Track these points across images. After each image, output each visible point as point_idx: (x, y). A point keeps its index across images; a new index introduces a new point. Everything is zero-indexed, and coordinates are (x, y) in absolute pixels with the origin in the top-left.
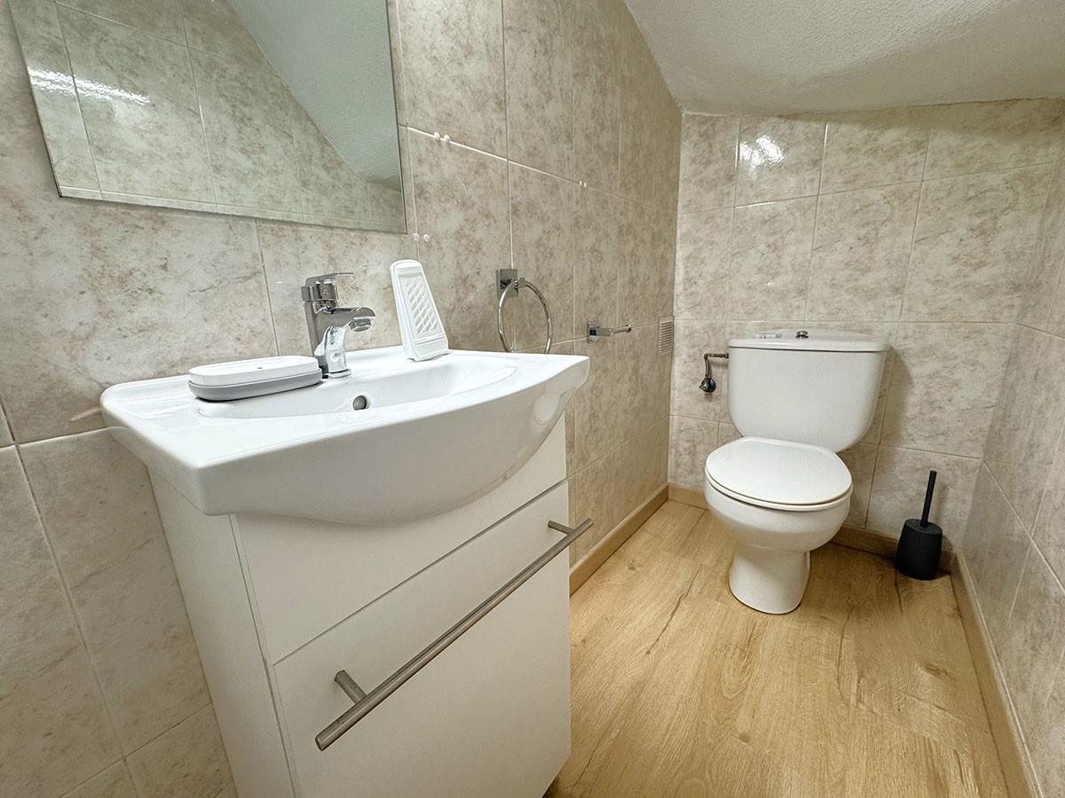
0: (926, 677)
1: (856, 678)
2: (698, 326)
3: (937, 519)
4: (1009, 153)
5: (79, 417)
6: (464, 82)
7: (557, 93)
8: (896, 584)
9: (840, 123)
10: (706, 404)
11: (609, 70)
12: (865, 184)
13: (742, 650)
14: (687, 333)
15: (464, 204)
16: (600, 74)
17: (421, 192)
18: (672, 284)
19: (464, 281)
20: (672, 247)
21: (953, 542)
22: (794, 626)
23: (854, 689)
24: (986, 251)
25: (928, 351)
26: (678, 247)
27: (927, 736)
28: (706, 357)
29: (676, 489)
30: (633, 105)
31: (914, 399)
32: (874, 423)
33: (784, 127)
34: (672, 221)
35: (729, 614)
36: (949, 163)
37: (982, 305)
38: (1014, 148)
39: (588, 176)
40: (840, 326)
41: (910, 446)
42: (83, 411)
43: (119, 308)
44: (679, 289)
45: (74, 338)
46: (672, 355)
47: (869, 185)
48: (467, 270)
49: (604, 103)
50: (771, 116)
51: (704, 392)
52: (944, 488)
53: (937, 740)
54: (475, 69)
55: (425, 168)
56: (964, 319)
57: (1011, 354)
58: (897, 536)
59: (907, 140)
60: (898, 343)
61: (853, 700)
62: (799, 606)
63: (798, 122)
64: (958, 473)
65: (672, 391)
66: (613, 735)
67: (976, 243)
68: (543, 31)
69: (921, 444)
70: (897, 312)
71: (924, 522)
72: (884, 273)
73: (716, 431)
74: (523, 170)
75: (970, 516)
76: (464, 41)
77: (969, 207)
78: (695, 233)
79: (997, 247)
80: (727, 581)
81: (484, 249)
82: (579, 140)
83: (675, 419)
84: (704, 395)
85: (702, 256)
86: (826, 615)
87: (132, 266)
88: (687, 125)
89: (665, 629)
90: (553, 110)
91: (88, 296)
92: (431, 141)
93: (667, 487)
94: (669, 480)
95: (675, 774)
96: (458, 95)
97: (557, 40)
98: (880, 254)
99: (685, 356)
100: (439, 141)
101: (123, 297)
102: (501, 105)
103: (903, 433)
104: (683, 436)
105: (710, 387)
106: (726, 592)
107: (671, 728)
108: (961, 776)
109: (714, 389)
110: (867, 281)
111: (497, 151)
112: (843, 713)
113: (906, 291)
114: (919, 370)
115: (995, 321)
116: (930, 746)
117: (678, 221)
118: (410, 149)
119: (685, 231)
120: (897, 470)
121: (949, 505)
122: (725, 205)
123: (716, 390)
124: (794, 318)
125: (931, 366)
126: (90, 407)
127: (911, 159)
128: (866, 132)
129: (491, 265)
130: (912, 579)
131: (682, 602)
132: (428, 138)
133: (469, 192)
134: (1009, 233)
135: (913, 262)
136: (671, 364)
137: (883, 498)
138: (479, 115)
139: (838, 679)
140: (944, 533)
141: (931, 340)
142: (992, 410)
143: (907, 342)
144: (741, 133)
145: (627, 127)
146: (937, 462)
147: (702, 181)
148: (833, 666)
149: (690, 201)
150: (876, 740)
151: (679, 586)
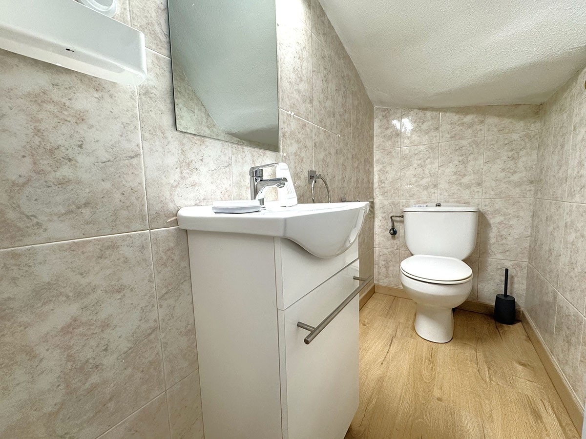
0: (520, 368)
1: (487, 369)
2: (386, 203)
3: (511, 293)
4: (520, 125)
5: (170, 220)
6: (299, 92)
7: (330, 97)
8: (496, 327)
9: (446, 112)
10: (392, 241)
11: (348, 88)
12: (460, 138)
13: (429, 360)
14: (381, 206)
15: (298, 141)
16: (344, 90)
17: (284, 136)
18: (373, 183)
19: (297, 174)
20: (372, 166)
21: (520, 305)
22: (452, 348)
23: (487, 375)
24: (516, 167)
25: (497, 212)
26: (374, 166)
27: (527, 393)
28: (391, 218)
29: (379, 286)
30: (356, 103)
31: (493, 234)
32: (476, 247)
33: (421, 114)
34: (372, 154)
35: (418, 345)
36: (495, 130)
37: (518, 190)
38: (522, 123)
39: (341, 132)
40: (455, 201)
41: (493, 258)
42: (170, 218)
43: (187, 176)
44: (376, 185)
45: (172, 187)
46: (374, 218)
47: (462, 138)
48: (298, 170)
49: (346, 102)
50: (415, 109)
51: (391, 235)
52: (512, 277)
53: (532, 395)
54: (303, 86)
55: (285, 126)
56: (511, 197)
57: (534, 212)
58: (494, 304)
59: (476, 120)
60: (483, 209)
61: (488, 379)
62: (452, 339)
63: (427, 112)
64: (518, 269)
65: (375, 235)
66: (374, 402)
67: (511, 164)
68: (325, 72)
69: (499, 256)
70: (480, 194)
71: (505, 295)
72: (472, 177)
73: (398, 254)
74: (318, 129)
75: (526, 290)
76: (299, 76)
77: (506, 148)
78: (382, 159)
79: (520, 165)
80: (414, 329)
81: (304, 161)
82: (338, 116)
83: (377, 250)
84: (391, 237)
85: (387, 170)
86: (466, 343)
87: (192, 159)
88: (377, 112)
89: (388, 352)
90: (329, 103)
91: (178, 170)
92: (287, 114)
93: (374, 286)
94: (375, 282)
95: (409, 418)
96: (297, 97)
97: (330, 76)
98: (470, 168)
99: (380, 218)
100: (290, 115)
101: (188, 171)
102: (311, 102)
103: (490, 251)
104: (381, 258)
105: (394, 232)
106: (414, 334)
107: (402, 397)
108: (546, 409)
109: (396, 234)
110: (465, 180)
111: (310, 119)
112: (484, 386)
113: (484, 185)
114: (494, 220)
115: (525, 197)
116: (529, 397)
117: (374, 154)
118: (281, 117)
119: (377, 158)
120: (489, 270)
121: (516, 286)
122: (396, 147)
123: (397, 234)
124: (433, 198)
125: (499, 218)
126: (173, 217)
127: (479, 127)
128: (458, 116)
129: (306, 168)
130: (504, 325)
131: (394, 340)
132: (287, 113)
133: (300, 136)
134: (524, 159)
135: (485, 171)
136: (374, 221)
137: (484, 285)
138: (304, 104)
139: (478, 371)
140: (516, 300)
141: (497, 207)
142: (529, 238)
143: (486, 207)
144: (402, 116)
145: (354, 112)
146: (508, 264)
147: (385, 136)
148: (475, 365)
149: (380, 145)
150: (503, 397)
151: (390, 332)
